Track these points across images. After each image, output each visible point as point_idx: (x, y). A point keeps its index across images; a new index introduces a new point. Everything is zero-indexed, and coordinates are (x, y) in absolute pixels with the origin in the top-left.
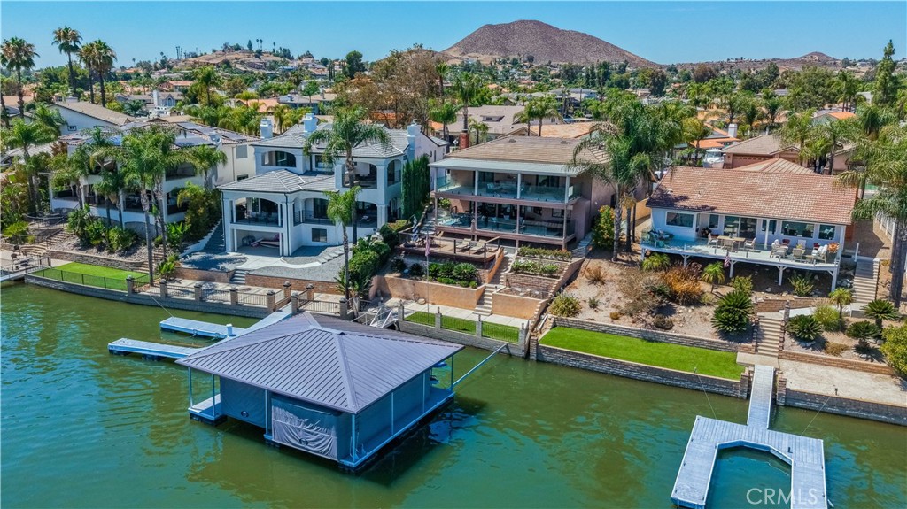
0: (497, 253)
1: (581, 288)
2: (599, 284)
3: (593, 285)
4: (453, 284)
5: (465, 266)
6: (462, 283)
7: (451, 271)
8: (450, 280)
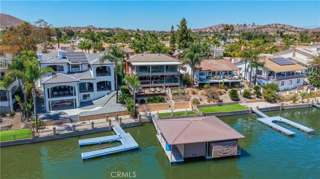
4: (160, 103)
5: (160, 96)
6: (163, 102)
7: (156, 99)
8: (158, 102)
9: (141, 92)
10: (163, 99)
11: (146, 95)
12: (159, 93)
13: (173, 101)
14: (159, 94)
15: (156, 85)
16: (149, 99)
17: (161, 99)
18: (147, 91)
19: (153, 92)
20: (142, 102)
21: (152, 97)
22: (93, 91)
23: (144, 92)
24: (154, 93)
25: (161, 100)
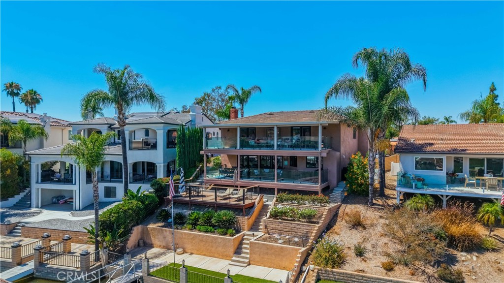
0: (257, 201)
1: (342, 233)
2: (360, 228)
3: (354, 231)
13: (259, 236)
14: (226, 204)
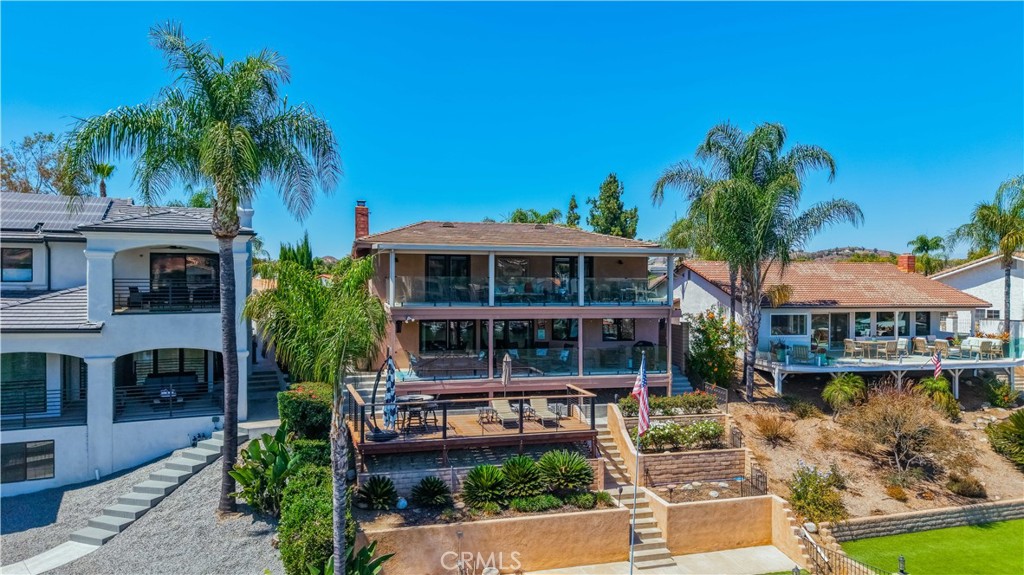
3: (781, 449)
4: (556, 508)
5: (560, 457)
6: (583, 498)
7: (529, 477)
8: (544, 500)
9: (424, 429)
10: (585, 476)
11: (461, 450)
12: (552, 430)
13: (649, 493)
14: (552, 436)
15: (524, 381)
16: (476, 475)
17: (568, 479)
18: (464, 425)
19: (509, 424)
20: (429, 503)
21: (499, 460)
22: (82, 420)
23: (444, 429)
24: (515, 432)
25: (570, 490)
